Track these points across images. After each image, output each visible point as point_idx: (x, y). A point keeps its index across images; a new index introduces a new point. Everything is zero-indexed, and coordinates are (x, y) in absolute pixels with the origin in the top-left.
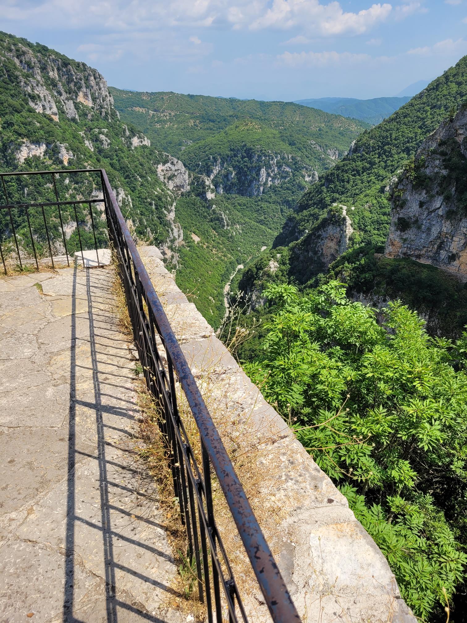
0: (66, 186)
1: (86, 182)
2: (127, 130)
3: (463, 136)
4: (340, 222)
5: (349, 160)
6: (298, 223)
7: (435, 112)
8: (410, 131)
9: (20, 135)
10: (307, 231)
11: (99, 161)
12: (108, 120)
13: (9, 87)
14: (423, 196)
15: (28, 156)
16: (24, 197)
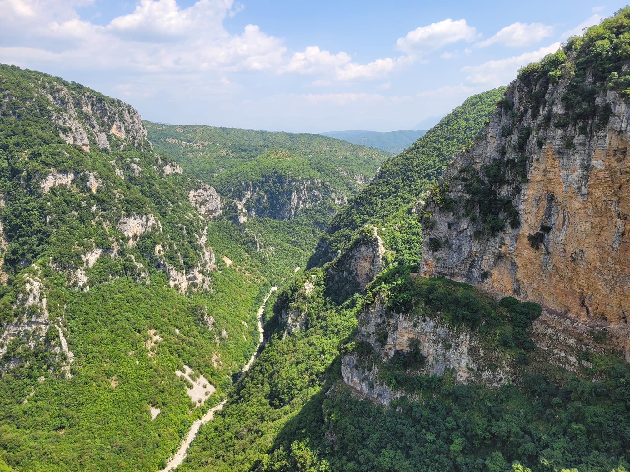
0: (93, 214)
1: (115, 208)
2: (160, 160)
3: (480, 165)
4: (371, 243)
5: (376, 184)
6: (330, 244)
7: (449, 143)
8: (429, 160)
9: (47, 165)
10: (340, 252)
11: (129, 188)
12: (140, 150)
13: (40, 120)
14: (451, 217)
15: (54, 185)
16: (45, 225)
